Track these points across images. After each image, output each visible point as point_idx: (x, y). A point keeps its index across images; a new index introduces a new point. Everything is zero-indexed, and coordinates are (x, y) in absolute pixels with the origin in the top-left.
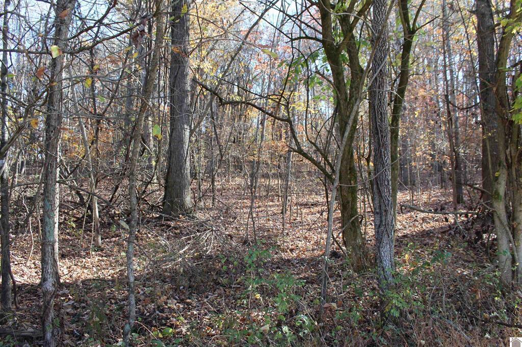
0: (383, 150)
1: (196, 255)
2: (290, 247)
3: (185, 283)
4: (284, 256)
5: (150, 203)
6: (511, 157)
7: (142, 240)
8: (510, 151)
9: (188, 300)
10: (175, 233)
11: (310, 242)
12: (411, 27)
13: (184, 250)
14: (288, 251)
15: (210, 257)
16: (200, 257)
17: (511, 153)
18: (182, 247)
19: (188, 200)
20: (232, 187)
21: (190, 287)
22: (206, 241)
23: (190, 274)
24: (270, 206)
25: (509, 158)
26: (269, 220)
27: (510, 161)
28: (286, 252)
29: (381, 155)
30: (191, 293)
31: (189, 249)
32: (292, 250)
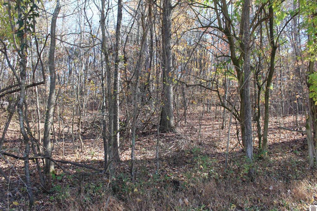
0: (248, 111)
1: (176, 150)
2: (222, 147)
3: (172, 162)
4: (218, 151)
5: (153, 124)
6: (314, 110)
7: (151, 142)
8: (313, 107)
9: (174, 168)
10: (166, 139)
11: (233, 144)
12: (275, 45)
13: (171, 148)
14: (221, 149)
15: (183, 151)
16: (178, 151)
17: (314, 108)
18: (170, 146)
19: (172, 122)
20: (196, 113)
21: (174, 163)
22: (181, 144)
23: (174, 158)
24: (216, 124)
25: (313, 110)
26: (214, 132)
27: (313, 112)
28: (220, 149)
29: (247, 113)
30: (175, 166)
31: (174, 147)
32: (222, 148)
